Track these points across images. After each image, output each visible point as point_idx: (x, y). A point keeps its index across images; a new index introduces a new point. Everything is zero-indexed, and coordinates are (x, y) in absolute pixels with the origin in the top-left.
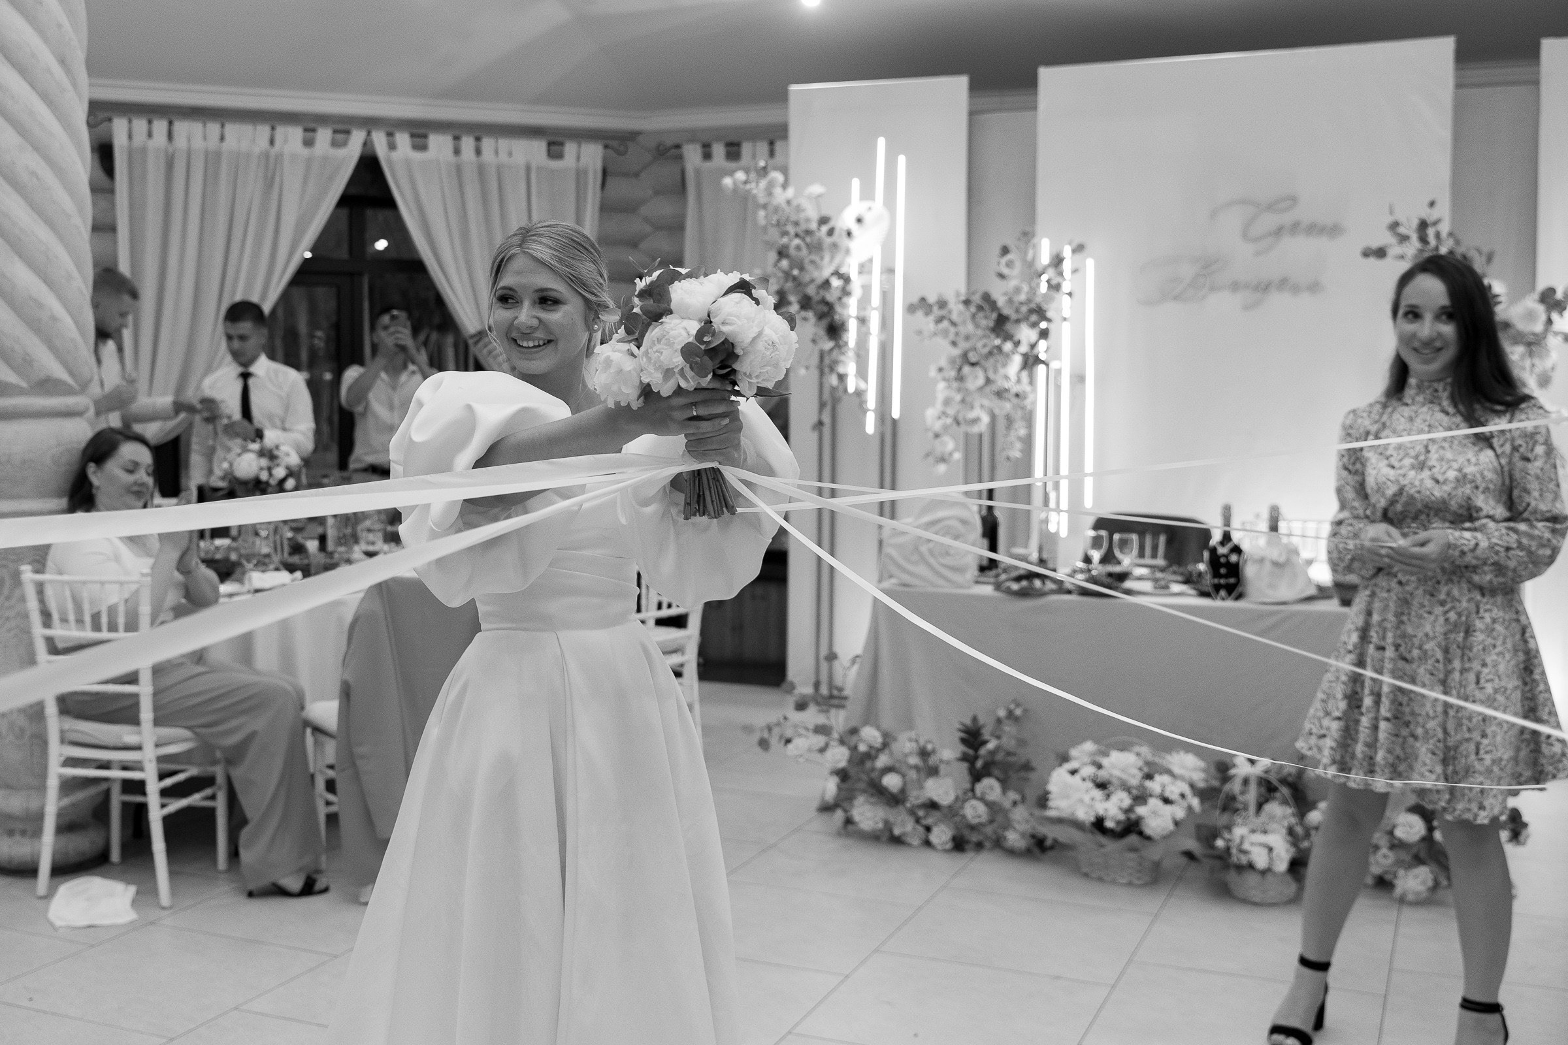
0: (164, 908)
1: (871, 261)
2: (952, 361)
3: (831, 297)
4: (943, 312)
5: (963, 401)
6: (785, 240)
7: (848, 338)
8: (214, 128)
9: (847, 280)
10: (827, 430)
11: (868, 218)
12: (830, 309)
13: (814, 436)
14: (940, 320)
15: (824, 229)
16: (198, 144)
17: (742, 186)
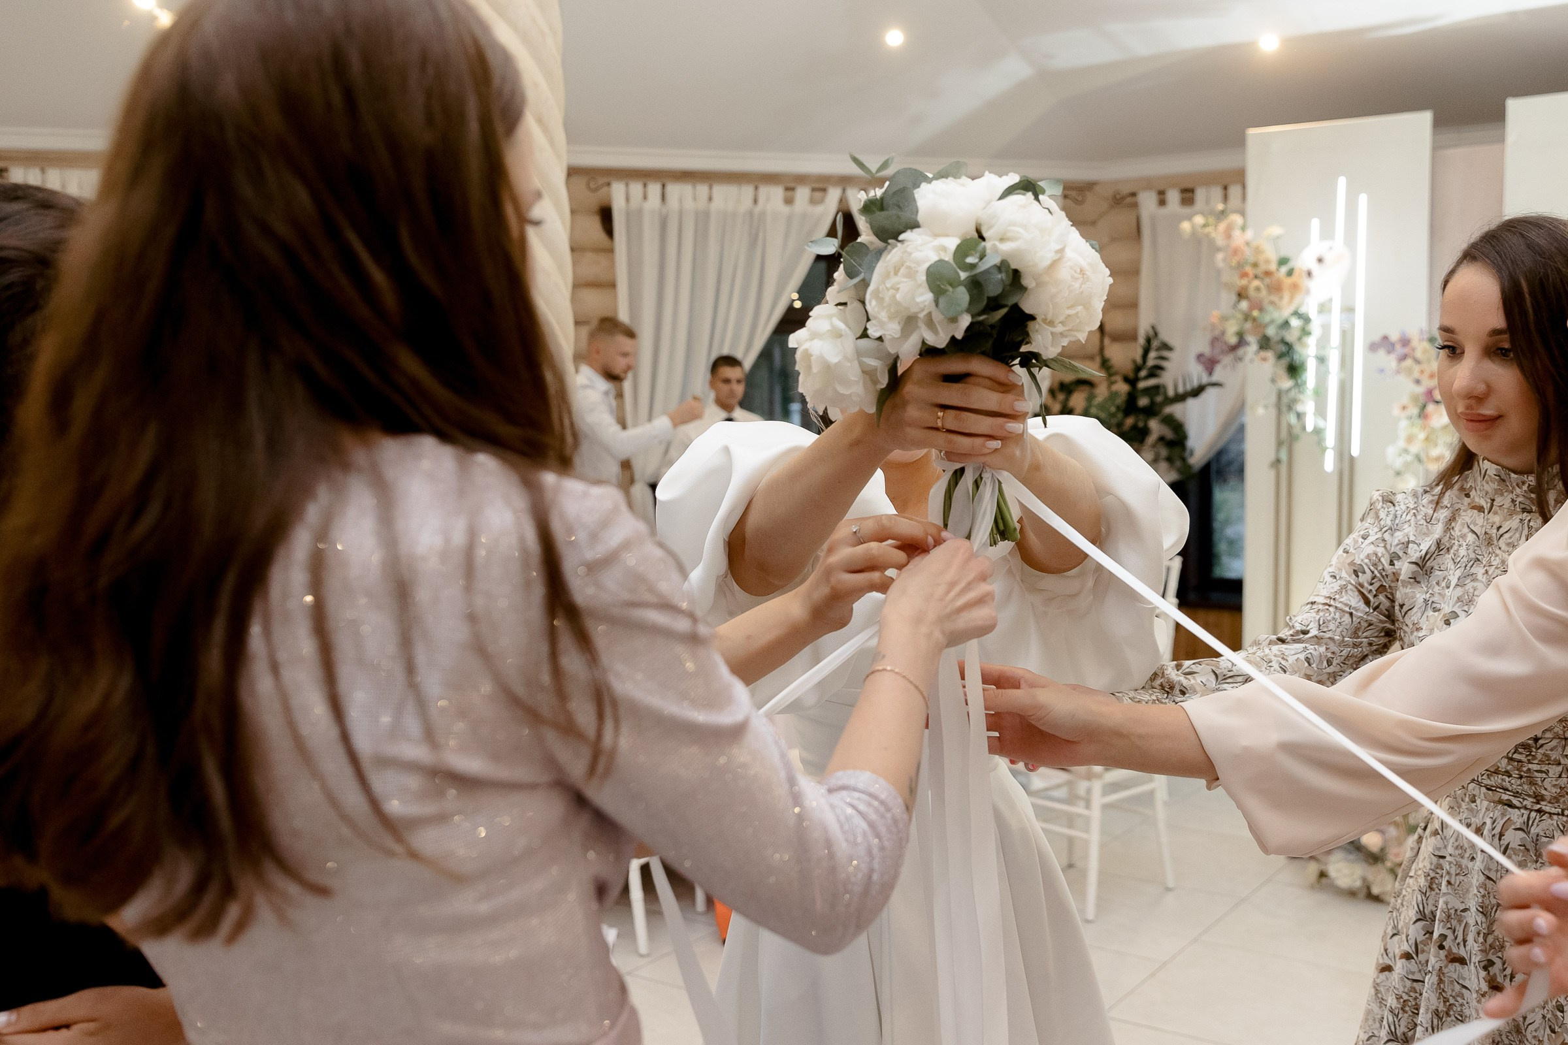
0: (642, 956)
1: (1331, 300)
2: (1415, 399)
3: (1291, 337)
4: (1406, 350)
5: (1427, 439)
6: (1244, 282)
7: (1306, 377)
8: (703, 189)
9: (1307, 320)
10: (1284, 468)
11: (1328, 258)
12: (1290, 349)
13: (1272, 474)
14: (1404, 358)
15: (1284, 269)
16: (689, 205)
17: (1199, 229)
